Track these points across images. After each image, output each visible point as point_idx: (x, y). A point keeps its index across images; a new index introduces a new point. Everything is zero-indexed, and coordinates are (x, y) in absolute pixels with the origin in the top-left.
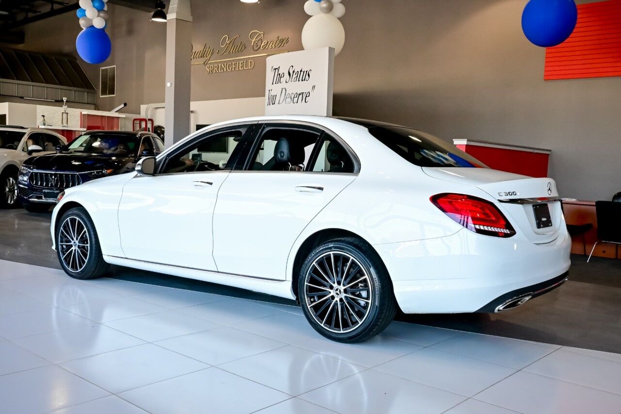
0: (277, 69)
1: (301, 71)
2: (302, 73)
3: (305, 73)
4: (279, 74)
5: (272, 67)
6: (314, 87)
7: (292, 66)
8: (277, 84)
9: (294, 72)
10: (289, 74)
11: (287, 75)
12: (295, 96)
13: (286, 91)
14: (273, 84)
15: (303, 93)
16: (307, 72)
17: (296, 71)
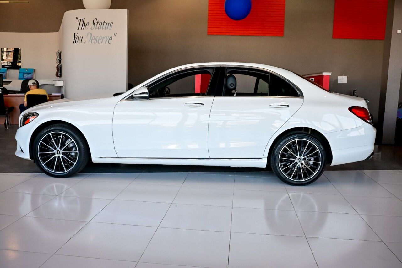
0: (82, 19)
1: (104, 23)
2: (105, 24)
3: (108, 24)
4: (85, 23)
5: (77, 18)
6: (115, 34)
7: (96, 19)
8: (82, 30)
9: (97, 23)
10: (94, 23)
11: (91, 24)
12: (100, 39)
13: (91, 34)
14: (78, 29)
15: (106, 37)
16: (109, 23)
17: (99, 22)
